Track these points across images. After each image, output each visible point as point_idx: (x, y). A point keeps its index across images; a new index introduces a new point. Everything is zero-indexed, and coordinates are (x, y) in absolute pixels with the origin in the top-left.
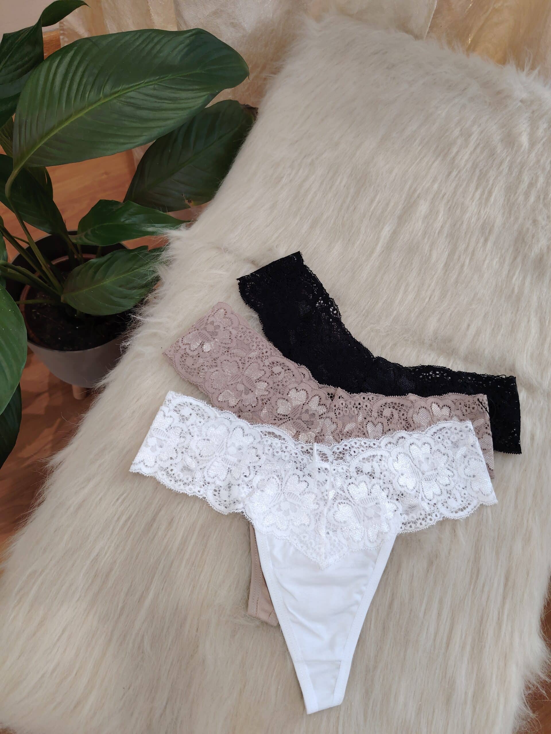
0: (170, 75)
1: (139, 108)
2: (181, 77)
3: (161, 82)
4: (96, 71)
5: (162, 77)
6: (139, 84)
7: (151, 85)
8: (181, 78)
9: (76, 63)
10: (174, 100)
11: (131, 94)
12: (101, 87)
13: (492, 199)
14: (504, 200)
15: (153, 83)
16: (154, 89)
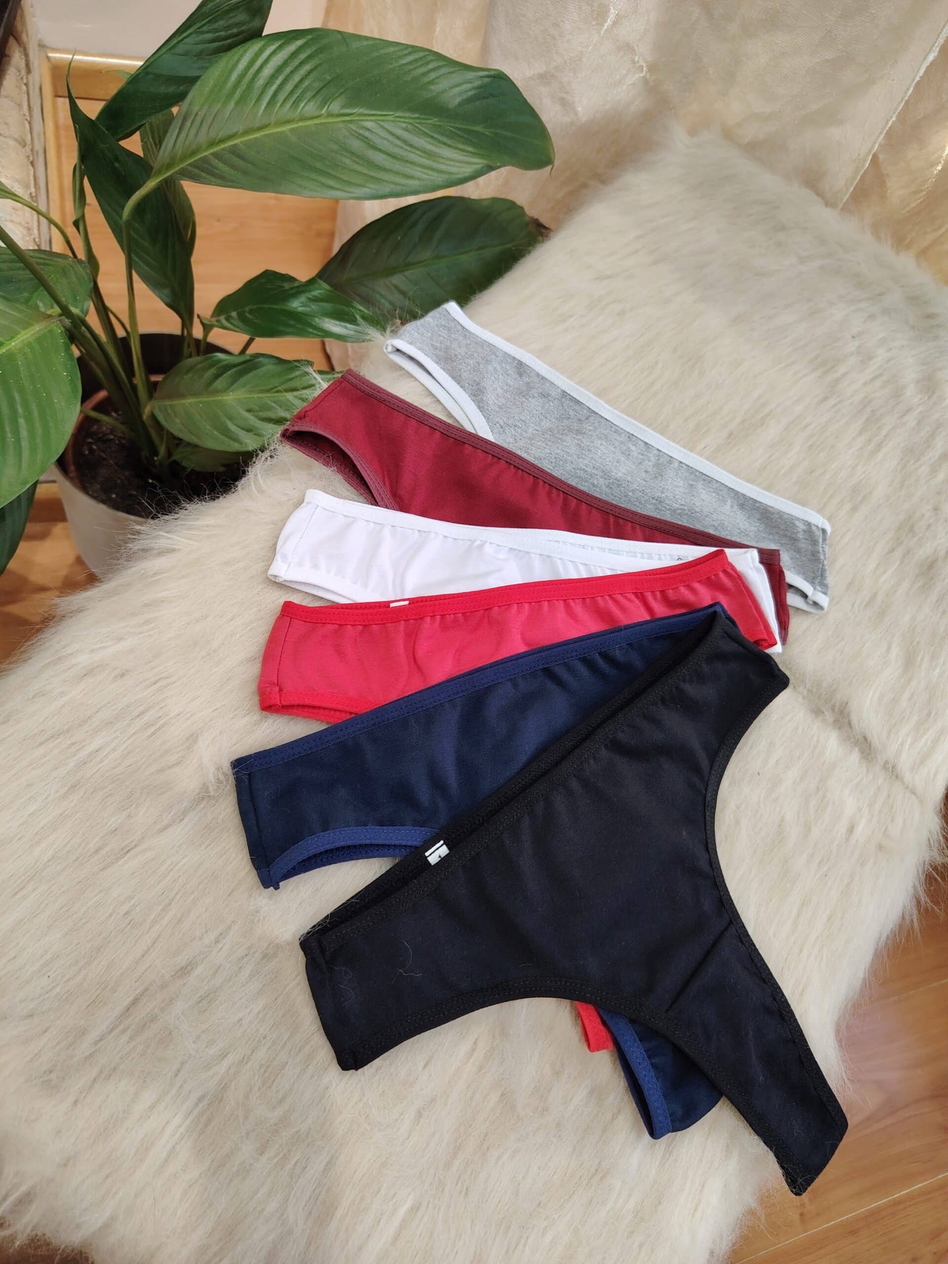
0: (436, 119)
1: (375, 148)
2: (451, 126)
3: (420, 123)
4: (328, 78)
5: (423, 116)
6: (386, 115)
7: (404, 122)
8: (452, 129)
9: (302, 56)
10: (429, 154)
11: (369, 124)
12: (328, 100)
13: (880, 456)
14: (898, 464)
15: (407, 121)
16: (406, 130)
